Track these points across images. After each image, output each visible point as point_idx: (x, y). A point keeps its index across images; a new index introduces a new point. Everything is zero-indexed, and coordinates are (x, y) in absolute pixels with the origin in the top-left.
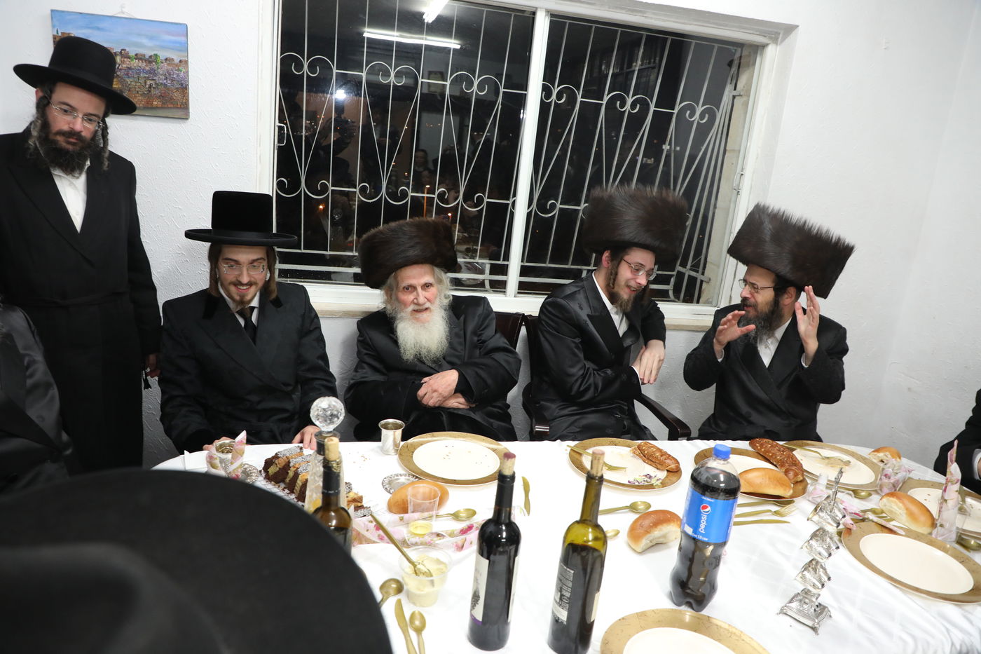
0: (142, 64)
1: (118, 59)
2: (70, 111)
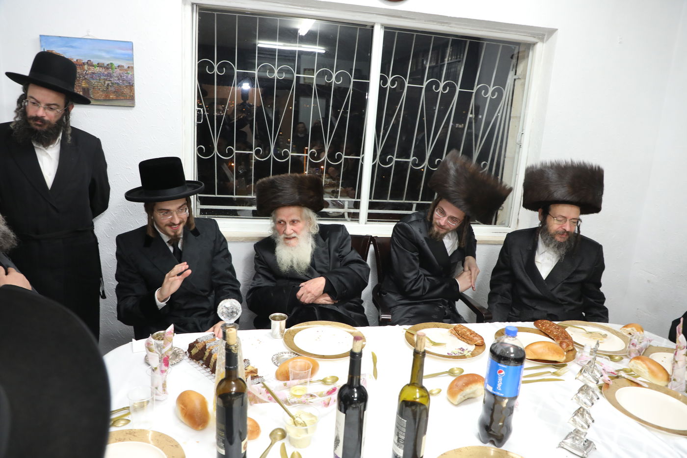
0: (102, 70)
1: (86, 67)
2: (36, 103)
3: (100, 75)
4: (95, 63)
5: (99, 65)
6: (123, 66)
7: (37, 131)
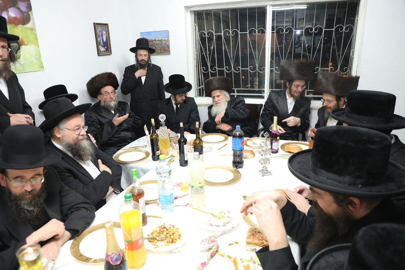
0: (159, 42)
1: (154, 41)
2: (141, 55)
3: (158, 44)
4: (157, 40)
5: (158, 40)
6: (165, 40)
7: (143, 65)
